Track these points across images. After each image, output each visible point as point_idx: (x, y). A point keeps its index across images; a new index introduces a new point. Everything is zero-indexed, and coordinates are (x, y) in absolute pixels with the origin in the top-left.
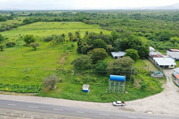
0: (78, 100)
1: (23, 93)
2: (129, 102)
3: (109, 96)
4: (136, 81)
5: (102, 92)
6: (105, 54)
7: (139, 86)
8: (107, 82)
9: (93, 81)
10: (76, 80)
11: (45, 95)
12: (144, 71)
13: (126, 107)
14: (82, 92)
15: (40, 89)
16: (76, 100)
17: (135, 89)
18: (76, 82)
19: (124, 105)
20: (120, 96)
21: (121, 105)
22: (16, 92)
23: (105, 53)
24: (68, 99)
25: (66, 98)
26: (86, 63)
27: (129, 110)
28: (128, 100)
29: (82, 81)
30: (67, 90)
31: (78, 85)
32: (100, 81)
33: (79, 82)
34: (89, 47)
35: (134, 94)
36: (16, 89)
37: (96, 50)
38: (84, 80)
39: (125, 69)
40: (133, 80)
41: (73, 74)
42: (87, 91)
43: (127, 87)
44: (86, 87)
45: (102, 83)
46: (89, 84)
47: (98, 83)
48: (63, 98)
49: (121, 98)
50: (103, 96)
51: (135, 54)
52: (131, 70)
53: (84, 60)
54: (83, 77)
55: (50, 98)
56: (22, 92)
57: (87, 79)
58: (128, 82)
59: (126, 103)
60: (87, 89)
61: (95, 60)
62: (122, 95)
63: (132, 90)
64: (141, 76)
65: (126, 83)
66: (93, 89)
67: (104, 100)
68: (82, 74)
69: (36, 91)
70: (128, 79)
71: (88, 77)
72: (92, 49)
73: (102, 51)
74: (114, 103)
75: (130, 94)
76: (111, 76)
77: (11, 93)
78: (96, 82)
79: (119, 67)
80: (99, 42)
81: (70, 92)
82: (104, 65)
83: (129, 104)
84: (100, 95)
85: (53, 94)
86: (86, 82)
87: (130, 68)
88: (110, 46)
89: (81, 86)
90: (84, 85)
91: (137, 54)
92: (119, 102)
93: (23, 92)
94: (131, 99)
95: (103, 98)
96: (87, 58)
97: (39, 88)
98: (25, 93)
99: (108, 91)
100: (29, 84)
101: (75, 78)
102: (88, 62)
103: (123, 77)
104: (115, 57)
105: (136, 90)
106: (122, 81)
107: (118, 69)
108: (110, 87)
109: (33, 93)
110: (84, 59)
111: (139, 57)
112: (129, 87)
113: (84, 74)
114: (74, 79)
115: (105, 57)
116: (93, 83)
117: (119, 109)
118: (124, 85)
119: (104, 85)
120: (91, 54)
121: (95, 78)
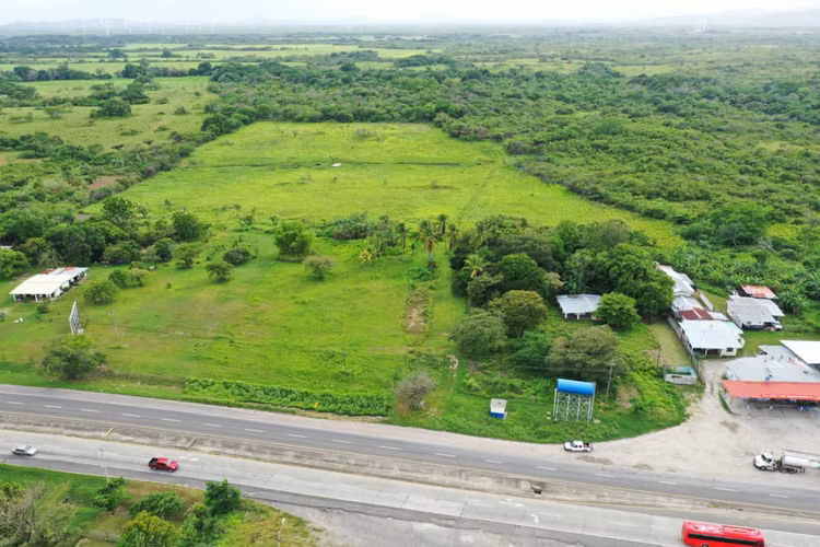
0: (485, 436)
1: (351, 415)
2: (600, 444)
3: (556, 428)
4: (622, 390)
5: (536, 418)
6: (541, 310)
7: (630, 406)
8: (548, 392)
9: (512, 388)
10: (470, 386)
11: (404, 423)
12: (648, 365)
13: (593, 455)
14: (490, 418)
15: (388, 407)
16: (479, 436)
17: (620, 414)
18: (469, 390)
19: (589, 449)
20: (581, 431)
21: (584, 451)
22: (333, 412)
23: (541, 306)
24: (460, 433)
25: (456, 431)
26: (492, 339)
27: (600, 461)
28: (599, 440)
29: (483, 388)
30: (452, 411)
31: (478, 400)
32: (531, 389)
33: (477, 390)
34: (492, 281)
35: (614, 426)
36: (332, 406)
37: (517, 296)
38: (490, 387)
39: (594, 362)
40: (614, 394)
41: (456, 366)
42: (502, 415)
43: (600, 408)
44: (498, 406)
45: (534, 395)
46: (505, 398)
47: (525, 395)
48: (448, 431)
49: (583, 434)
50: (541, 429)
51: (628, 310)
52: (608, 368)
53: (486, 330)
54: (486, 378)
55: (419, 429)
56: (348, 413)
57: (496, 383)
58: (601, 396)
59: (595, 445)
60: (501, 410)
61: (518, 324)
62: (586, 426)
63: (610, 414)
64: (638, 377)
65: (597, 396)
66: (514, 411)
67: (542, 437)
68: (481, 369)
69: (382, 410)
70: (601, 386)
71: (498, 377)
72: (502, 289)
73: (532, 302)
74: (568, 445)
75: (604, 426)
76: (561, 382)
77: (324, 415)
78: (521, 393)
79: (580, 357)
80: (522, 267)
81: (460, 415)
82: (539, 346)
83: (601, 449)
84: (532, 425)
85: (421, 420)
86: (496, 391)
87: (607, 360)
88: (553, 278)
89: (484, 401)
90: (493, 401)
91: (634, 311)
92: (576, 443)
93: (353, 412)
94: (607, 437)
95: (541, 432)
96: (490, 322)
97: (385, 403)
98: (355, 415)
99: (553, 418)
100: (355, 390)
101: (465, 381)
102: (498, 337)
103: (589, 386)
104: (569, 315)
105: (618, 417)
106: (586, 395)
107: (576, 362)
108: (556, 408)
109: (374, 415)
110: (486, 327)
111: (639, 317)
112: (605, 409)
113: (486, 368)
114: (464, 384)
115: (542, 319)
116: (513, 394)
117: (579, 459)
118: (590, 403)
119: (542, 401)
120: (499, 306)
121: (517, 382)
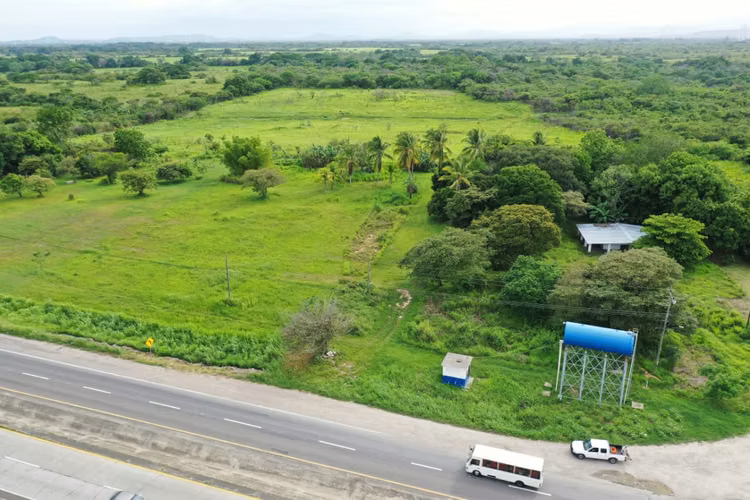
0: (420, 415)
1: (206, 364)
2: (644, 448)
3: (556, 413)
4: (685, 358)
5: (524, 392)
6: (549, 230)
7: (701, 381)
8: (549, 351)
9: (490, 341)
10: (418, 333)
11: (288, 380)
12: (728, 320)
13: (630, 469)
14: (438, 386)
15: (272, 356)
16: (411, 414)
17: (680, 395)
18: (418, 341)
19: (620, 457)
20: (606, 420)
21: (610, 460)
22: (180, 357)
23: (550, 224)
24: (379, 406)
25: (370, 403)
26: (463, 263)
27: (643, 483)
28: (642, 441)
29: (441, 339)
30: (376, 369)
31: (425, 355)
32: (520, 346)
33: (429, 339)
34: (483, 196)
35: (672, 415)
36: (183, 348)
37: (510, 211)
38: (452, 337)
39: (636, 301)
40: (670, 357)
41: (406, 304)
42: (460, 383)
43: (643, 382)
44: (455, 366)
45: (527, 354)
46: (469, 354)
47: (509, 353)
48: (357, 401)
49: (609, 426)
50: (529, 411)
51: (691, 236)
52: (663, 310)
53: (455, 250)
54: (448, 323)
55: (309, 395)
56: (202, 361)
57: (462, 330)
58: (647, 362)
59: (633, 450)
60: (461, 374)
61: (504, 254)
62: (616, 414)
63: (664, 396)
64: (713, 339)
65: (639, 362)
66: (487, 376)
67: (530, 427)
68: (445, 310)
69: (257, 359)
70: (646, 345)
71: (469, 322)
72: (492, 205)
73: (536, 218)
74: (578, 446)
75: (653, 415)
76: (572, 327)
77: (162, 360)
78: (503, 349)
79: (608, 292)
80: (526, 178)
81: (389, 377)
82: (541, 276)
83: (644, 459)
84: (514, 403)
85: (318, 380)
86: (457, 344)
87: (660, 299)
88: (575, 199)
89: (437, 358)
90: (450, 357)
91: (699, 239)
92: (596, 443)
93: (208, 359)
94: (659, 437)
95: (527, 418)
96: (470, 242)
97: (269, 349)
98: (214, 364)
99: (554, 394)
100: (232, 329)
101: (413, 324)
102: (474, 261)
103: (626, 336)
104: (593, 245)
105: (680, 401)
106: (618, 353)
107: (604, 300)
108: (562, 376)
109: (245, 367)
110: (457, 245)
111: (708, 251)
112: (652, 385)
113: (452, 308)
114: (410, 329)
115: (550, 243)
116: (489, 350)
117: (597, 475)
118: (626, 373)
119: (538, 364)
120: (486, 225)
121: (499, 332)
